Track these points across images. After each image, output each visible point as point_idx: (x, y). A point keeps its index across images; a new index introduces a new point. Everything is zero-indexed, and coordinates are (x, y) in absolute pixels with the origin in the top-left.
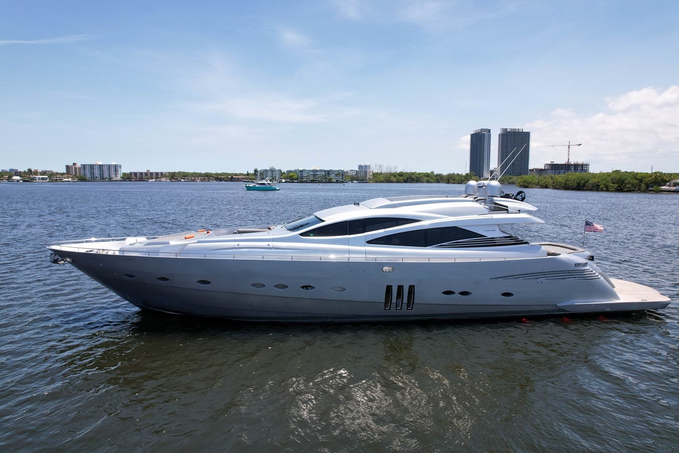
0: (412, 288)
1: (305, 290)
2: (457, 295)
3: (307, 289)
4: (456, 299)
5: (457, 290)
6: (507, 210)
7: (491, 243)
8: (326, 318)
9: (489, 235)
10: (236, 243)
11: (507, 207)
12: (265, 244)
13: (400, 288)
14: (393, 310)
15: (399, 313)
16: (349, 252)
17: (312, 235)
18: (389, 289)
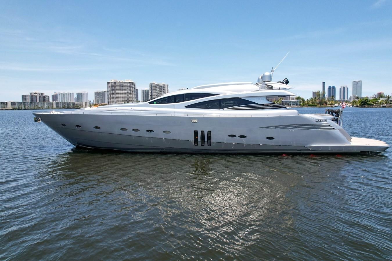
0: (209, 132)
1: (149, 133)
2: (237, 138)
3: (150, 132)
4: (237, 140)
5: (238, 135)
6: (272, 88)
7: (261, 107)
8: (162, 149)
9: (260, 102)
10: (115, 108)
11: (272, 86)
12: (130, 108)
13: (202, 132)
14: (199, 146)
15: (202, 147)
16: (175, 112)
17: (155, 103)
18: (196, 133)
